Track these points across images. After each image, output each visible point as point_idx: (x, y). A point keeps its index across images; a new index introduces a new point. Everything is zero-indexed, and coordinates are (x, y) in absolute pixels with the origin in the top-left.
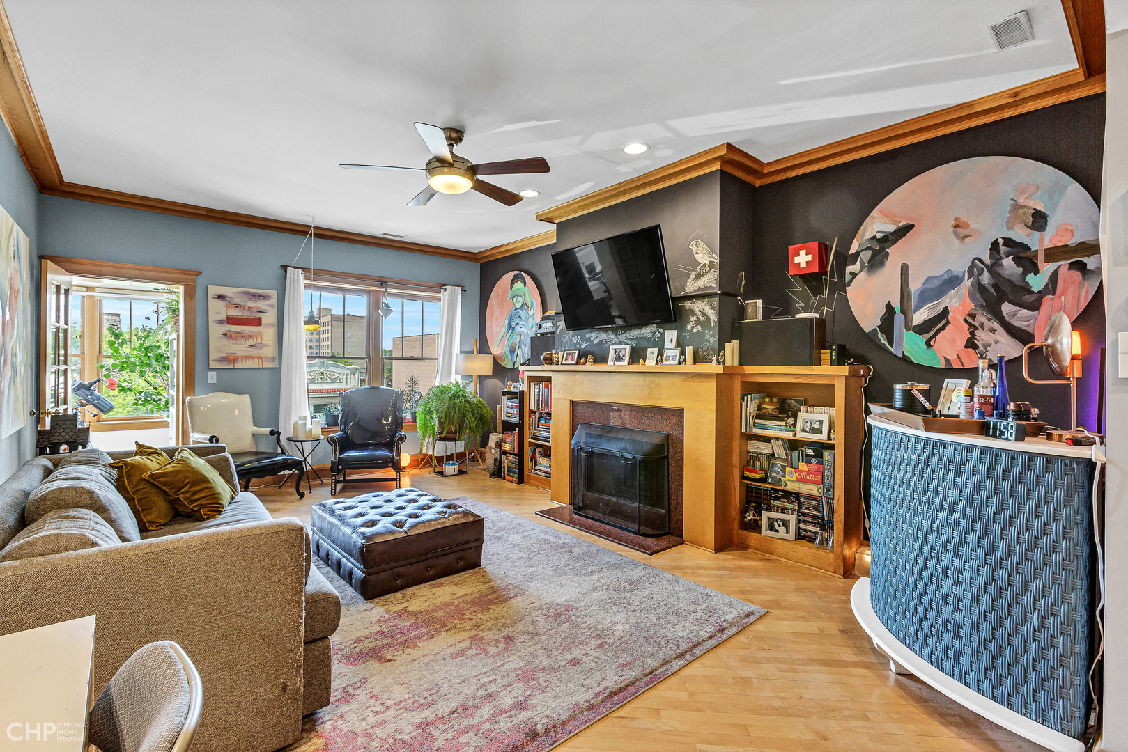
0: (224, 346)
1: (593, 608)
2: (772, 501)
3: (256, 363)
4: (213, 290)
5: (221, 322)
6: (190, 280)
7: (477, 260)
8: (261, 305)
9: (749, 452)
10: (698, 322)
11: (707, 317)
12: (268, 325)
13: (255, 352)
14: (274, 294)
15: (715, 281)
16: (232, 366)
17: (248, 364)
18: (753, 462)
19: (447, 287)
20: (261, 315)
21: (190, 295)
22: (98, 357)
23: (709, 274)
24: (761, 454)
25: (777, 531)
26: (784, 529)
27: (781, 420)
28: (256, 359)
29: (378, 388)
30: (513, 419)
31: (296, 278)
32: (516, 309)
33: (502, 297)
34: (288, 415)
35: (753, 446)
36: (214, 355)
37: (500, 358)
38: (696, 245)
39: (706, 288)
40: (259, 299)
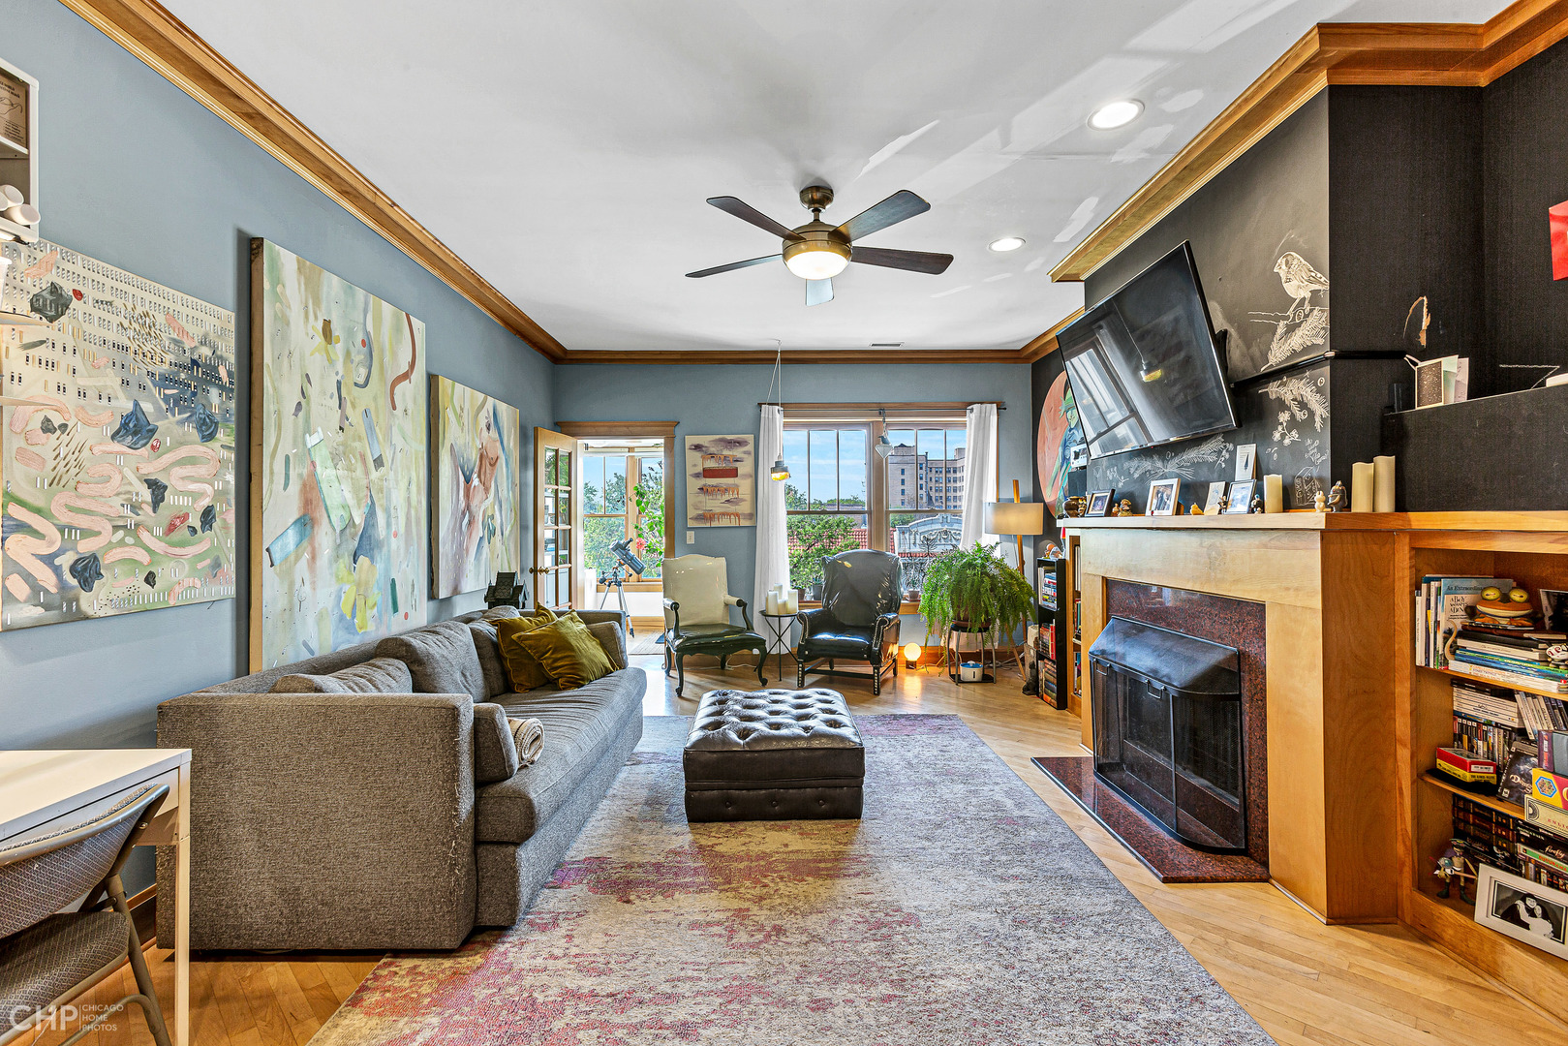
0: (701, 502)
1: (946, 935)
2: (1520, 848)
3: (733, 521)
4: (691, 440)
5: (697, 475)
6: (667, 429)
7: (1026, 359)
8: (738, 452)
9: (1457, 714)
10: (1293, 424)
11: (1309, 410)
12: (746, 476)
13: (732, 508)
14: (750, 438)
15: (1322, 332)
16: (708, 525)
17: (725, 522)
18: (1470, 740)
19: (975, 406)
20: (737, 464)
21: (669, 448)
22: (638, 517)
23: (1310, 320)
24: (1489, 723)
25: (1526, 926)
26: (1548, 927)
27: (1529, 645)
28: (732, 517)
29: (882, 554)
30: (1051, 605)
31: (770, 417)
32: (1071, 430)
33: (1055, 411)
34: (765, 583)
35: (1468, 703)
36: (691, 513)
37: (1053, 506)
38: (1287, 262)
39: (1306, 350)
40: (735, 446)
